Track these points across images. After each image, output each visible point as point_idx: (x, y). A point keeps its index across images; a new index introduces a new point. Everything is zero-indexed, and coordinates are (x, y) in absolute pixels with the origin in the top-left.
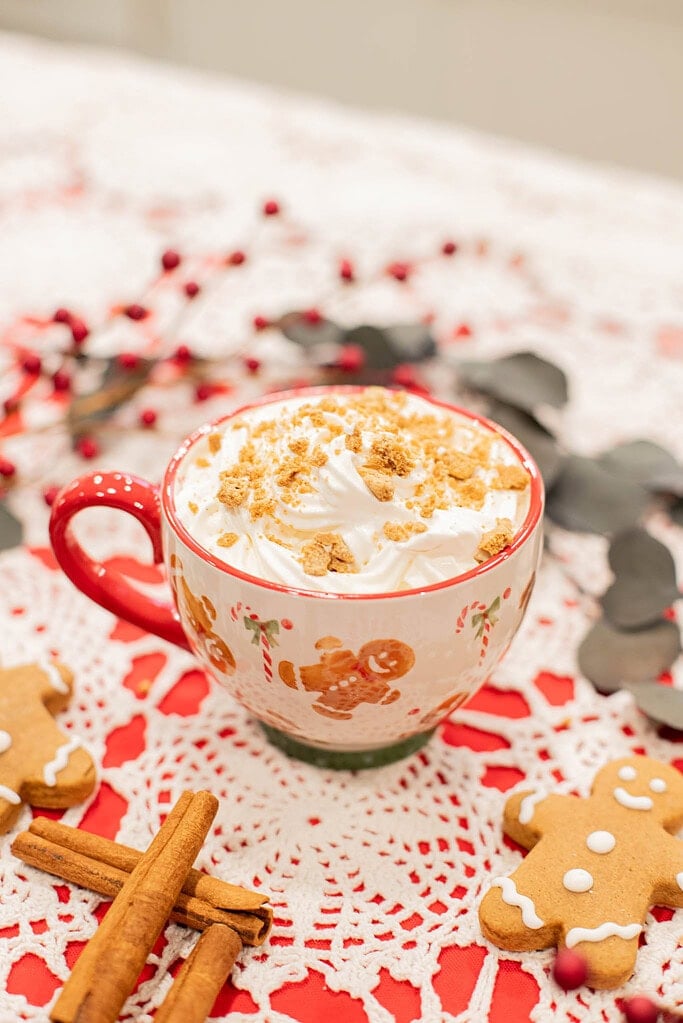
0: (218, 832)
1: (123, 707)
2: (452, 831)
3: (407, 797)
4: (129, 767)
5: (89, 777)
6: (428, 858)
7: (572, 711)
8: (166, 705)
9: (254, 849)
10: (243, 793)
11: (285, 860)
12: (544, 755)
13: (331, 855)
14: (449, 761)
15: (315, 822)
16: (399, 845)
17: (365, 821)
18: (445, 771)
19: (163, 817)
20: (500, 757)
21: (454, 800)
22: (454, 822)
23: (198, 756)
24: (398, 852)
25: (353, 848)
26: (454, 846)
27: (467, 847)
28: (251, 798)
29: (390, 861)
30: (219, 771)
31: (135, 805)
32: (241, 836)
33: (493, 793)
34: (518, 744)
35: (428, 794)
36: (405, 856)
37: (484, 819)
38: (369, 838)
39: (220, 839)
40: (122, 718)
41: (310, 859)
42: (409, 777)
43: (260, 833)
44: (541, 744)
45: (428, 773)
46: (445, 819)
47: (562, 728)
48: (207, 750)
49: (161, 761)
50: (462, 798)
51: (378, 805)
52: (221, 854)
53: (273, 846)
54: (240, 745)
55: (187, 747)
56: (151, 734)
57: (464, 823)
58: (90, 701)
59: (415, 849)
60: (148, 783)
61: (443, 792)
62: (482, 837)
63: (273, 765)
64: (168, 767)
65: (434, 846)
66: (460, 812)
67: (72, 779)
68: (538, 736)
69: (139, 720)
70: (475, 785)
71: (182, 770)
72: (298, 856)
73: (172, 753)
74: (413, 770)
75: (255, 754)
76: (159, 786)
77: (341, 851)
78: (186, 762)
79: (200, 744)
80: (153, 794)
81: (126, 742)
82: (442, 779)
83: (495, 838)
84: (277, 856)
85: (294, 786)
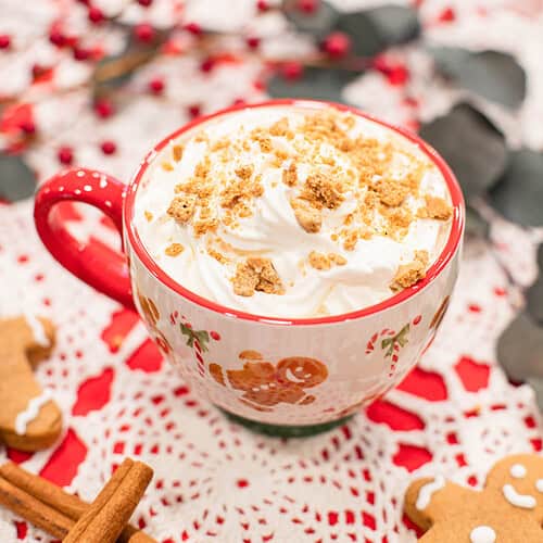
0: (159, 485)
1: (97, 359)
2: (359, 505)
3: (326, 469)
4: (94, 416)
5: (57, 427)
6: (335, 529)
7: (483, 399)
8: (134, 362)
9: (188, 505)
10: (186, 451)
11: (212, 518)
12: (452, 439)
13: (251, 518)
14: (369, 436)
15: (243, 484)
16: (311, 515)
17: (285, 488)
18: (363, 446)
19: (115, 467)
20: (413, 437)
21: (367, 475)
22: (363, 496)
23: (153, 411)
24: (309, 520)
25: (270, 513)
26: (359, 519)
27: (370, 521)
28: (192, 456)
29: (301, 528)
30: (169, 427)
31: (93, 454)
32: (178, 491)
33: (401, 471)
34: (431, 426)
35: (344, 467)
36: (315, 525)
37: (388, 497)
38: (287, 505)
39: (161, 493)
40: (94, 370)
41: (232, 520)
42: (331, 448)
43: (194, 490)
44: (451, 428)
45: (348, 447)
46: (355, 492)
47: (472, 414)
48: (162, 406)
49: (122, 413)
50: (373, 473)
51: (299, 473)
52: (159, 507)
53: (203, 503)
54: (191, 404)
55: (145, 402)
56: (117, 388)
57: (371, 498)
58: (70, 351)
59: (325, 519)
60: (107, 434)
61: (357, 466)
62: (384, 514)
63: (216, 427)
64: (127, 419)
65: (342, 518)
66: (370, 487)
67: (41, 429)
68: (450, 420)
69: (109, 373)
70: (387, 463)
71: (137, 424)
72: (223, 515)
73: (132, 406)
74: (335, 442)
75: (203, 414)
76: (117, 437)
77: (260, 515)
78: (142, 416)
79: (157, 400)
80: (109, 444)
81: (94, 393)
82: (360, 454)
83: (395, 515)
84: (206, 513)
85: (231, 449)
